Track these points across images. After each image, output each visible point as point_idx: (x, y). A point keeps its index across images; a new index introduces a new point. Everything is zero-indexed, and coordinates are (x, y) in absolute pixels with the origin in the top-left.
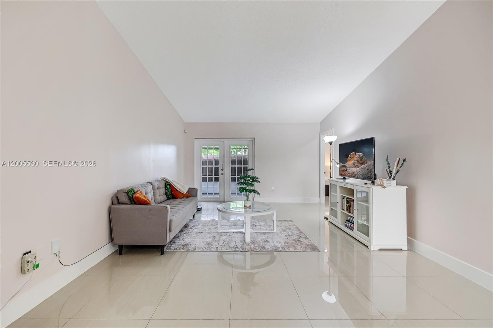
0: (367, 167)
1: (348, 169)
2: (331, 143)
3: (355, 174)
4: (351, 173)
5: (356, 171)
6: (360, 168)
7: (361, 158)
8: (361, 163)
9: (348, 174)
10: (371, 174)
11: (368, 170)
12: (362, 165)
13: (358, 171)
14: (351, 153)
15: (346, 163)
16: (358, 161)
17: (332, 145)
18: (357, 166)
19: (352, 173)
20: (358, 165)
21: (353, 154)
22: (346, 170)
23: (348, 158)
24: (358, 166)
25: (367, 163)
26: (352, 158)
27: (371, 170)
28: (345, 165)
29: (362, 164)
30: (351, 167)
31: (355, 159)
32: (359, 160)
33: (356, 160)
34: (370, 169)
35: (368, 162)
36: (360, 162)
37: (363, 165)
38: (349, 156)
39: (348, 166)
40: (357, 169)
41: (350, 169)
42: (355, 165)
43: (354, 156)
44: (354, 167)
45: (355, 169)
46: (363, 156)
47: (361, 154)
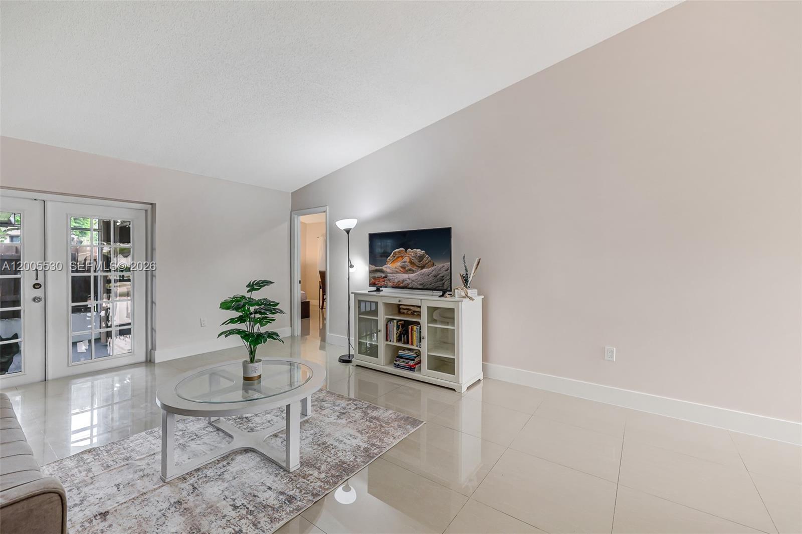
0: (433, 272)
1: (389, 275)
2: (348, 231)
3: (405, 282)
4: (396, 281)
5: (409, 278)
6: (418, 273)
7: (421, 258)
8: (420, 266)
10: (444, 284)
11: (436, 276)
12: (422, 269)
13: (414, 278)
14: (397, 250)
15: (385, 266)
16: (411, 263)
17: (349, 235)
18: (411, 271)
19: (399, 281)
20: (414, 269)
21: (399, 252)
22: (386, 277)
23: (389, 258)
24: (413, 271)
25: (433, 265)
26: (398, 257)
27: (443, 277)
28: (383, 269)
29: (423, 267)
31: (406, 259)
32: (416, 261)
33: (408, 260)
34: (440, 275)
35: (435, 263)
36: (417, 263)
37: (424, 270)
38: (392, 254)
39: (388, 270)
40: (412, 276)
41: (393, 275)
42: (404, 270)
43: (402, 255)
44: (404, 273)
45: (406, 276)
46: (424, 255)
47: (419, 252)
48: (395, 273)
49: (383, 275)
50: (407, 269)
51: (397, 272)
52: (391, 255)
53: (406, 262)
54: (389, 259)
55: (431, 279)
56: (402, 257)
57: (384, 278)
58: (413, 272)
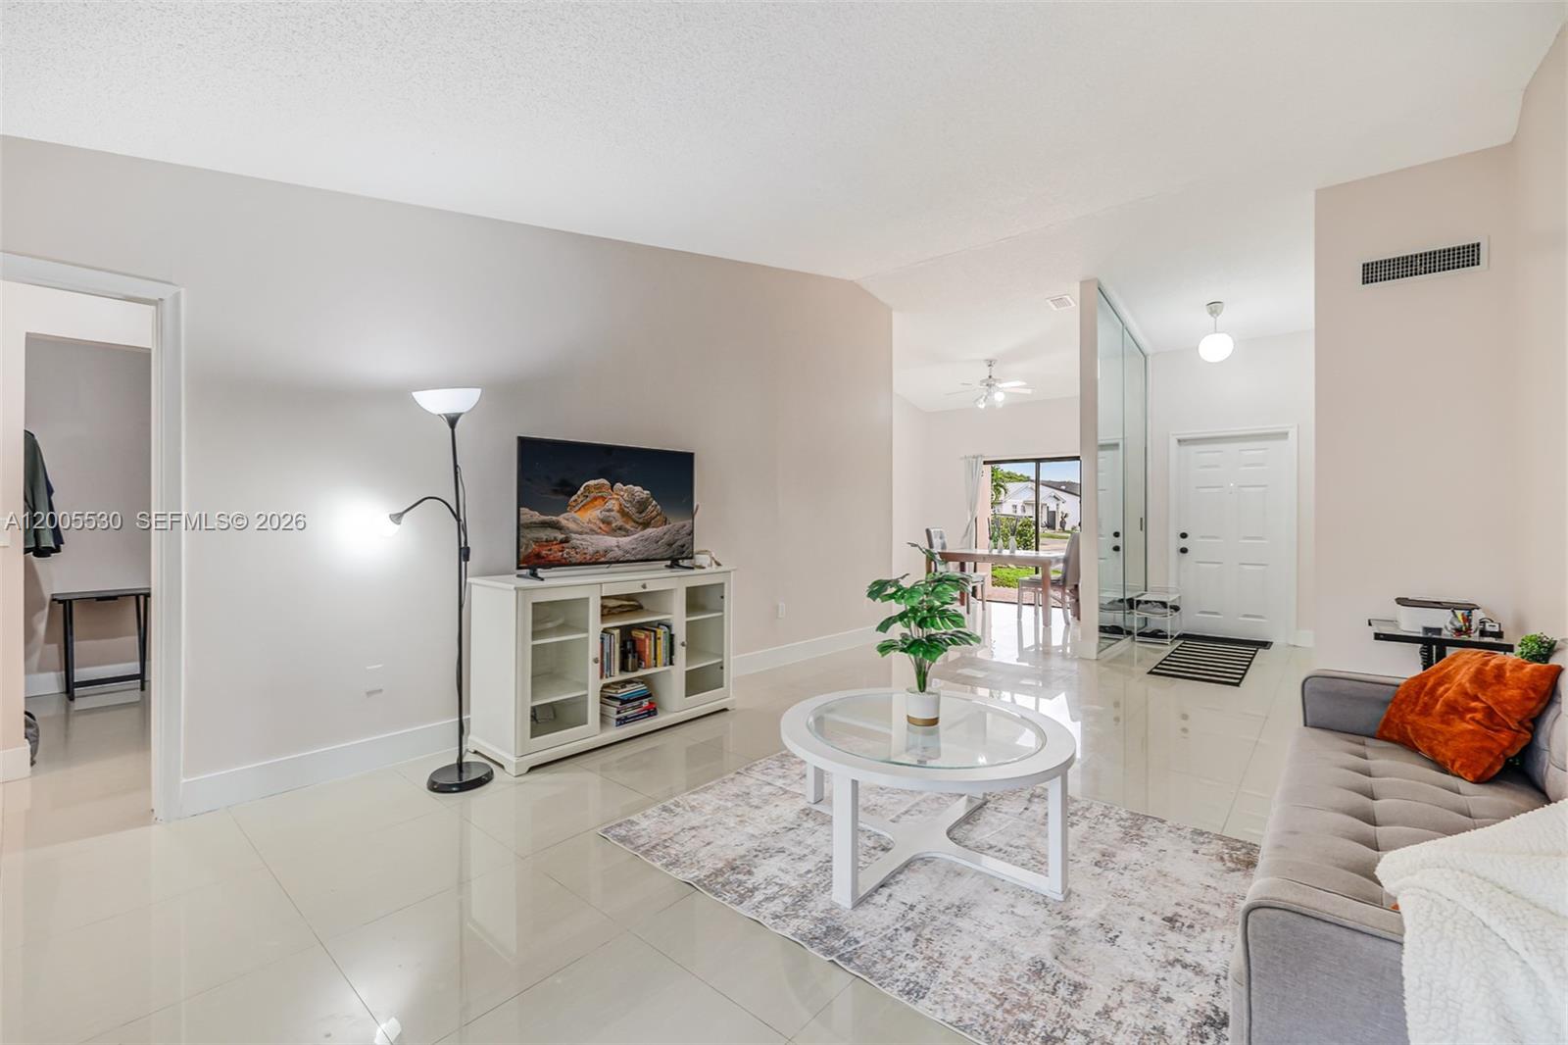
0: (666, 536)
1: (573, 535)
2: (451, 420)
3: (612, 554)
4: (591, 550)
5: (618, 546)
6: (635, 536)
7: (642, 505)
8: (641, 521)
9: (578, 556)
11: (670, 545)
12: (644, 528)
13: (629, 546)
14: (592, 482)
15: (565, 515)
16: (623, 512)
18: (620, 530)
19: (597, 552)
20: (628, 527)
21: (599, 487)
22: (566, 541)
23: (573, 498)
24: (627, 531)
25: (665, 522)
26: (595, 499)
27: (683, 546)
28: (558, 522)
29: (646, 525)
30: (592, 530)
31: (613, 504)
32: (632, 511)
33: (616, 508)
34: (679, 543)
35: (670, 519)
36: (636, 516)
37: (649, 531)
38: (582, 489)
39: (572, 526)
40: (624, 540)
41: (584, 536)
42: (608, 526)
43: (604, 494)
44: (608, 534)
45: (611, 541)
46: (647, 499)
47: (639, 491)
48: (587, 533)
49: (560, 536)
50: (614, 525)
51: (593, 532)
52: (579, 493)
53: (613, 511)
54: (574, 501)
55: (660, 550)
56: (603, 498)
57: (562, 542)
58: (627, 533)
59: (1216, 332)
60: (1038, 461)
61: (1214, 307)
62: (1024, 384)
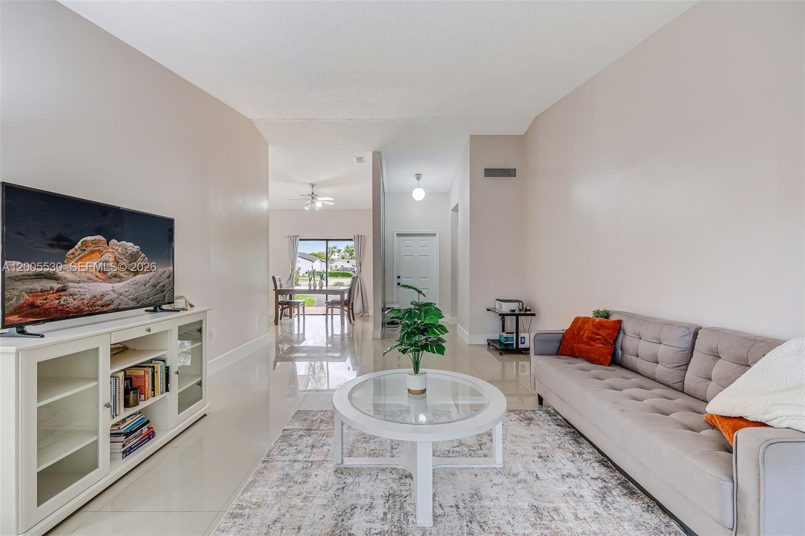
0: (152, 280)
1: (70, 284)
3: (106, 298)
4: (88, 296)
5: (113, 291)
6: (128, 282)
7: (133, 257)
9: (76, 302)
10: (164, 296)
11: (154, 286)
12: (135, 275)
13: (122, 291)
14: (89, 238)
18: (116, 277)
19: (95, 297)
20: (122, 274)
21: (94, 242)
22: (63, 289)
23: (71, 251)
24: (121, 278)
26: (92, 252)
27: (164, 286)
29: (136, 273)
30: (89, 279)
32: (125, 261)
33: (112, 259)
34: (161, 284)
37: (139, 276)
38: (79, 243)
39: (69, 276)
40: (118, 286)
41: (81, 284)
42: (106, 276)
43: (101, 248)
44: (104, 281)
45: (106, 287)
46: (138, 252)
47: (131, 247)
48: (84, 281)
49: (56, 286)
50: (109, 274)
51: (90, 280)
52: (76, 247)
53: (109, 262)
54: (73, 254)
55: (148, 291)
56: (100, 251)
57: (58, 291)
58: (121, 279)
59: (419, 187)
60: (327, 240)
61: (418, 177)
62: (333, 199)
